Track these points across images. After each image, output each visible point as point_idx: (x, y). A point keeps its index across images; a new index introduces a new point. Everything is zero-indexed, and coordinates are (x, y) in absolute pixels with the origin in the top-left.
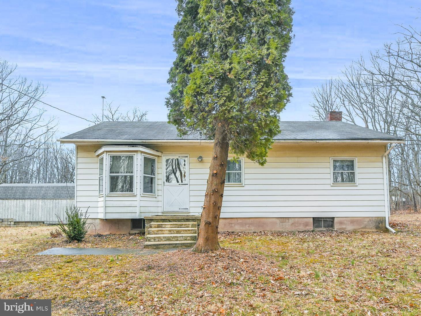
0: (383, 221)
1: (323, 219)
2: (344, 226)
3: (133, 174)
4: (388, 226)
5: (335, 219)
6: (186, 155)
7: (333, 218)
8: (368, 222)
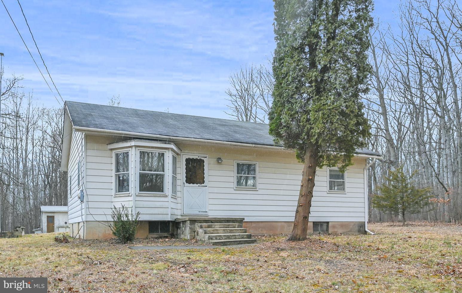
0: (363, 225)
1: (320, 223)
2: (336, 230)
3: (165, 173)
4: (367, 230)
5: (330, 223)
6: (205, 156)
7: (328, 223)
8: (353, 225)
